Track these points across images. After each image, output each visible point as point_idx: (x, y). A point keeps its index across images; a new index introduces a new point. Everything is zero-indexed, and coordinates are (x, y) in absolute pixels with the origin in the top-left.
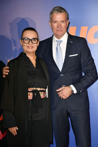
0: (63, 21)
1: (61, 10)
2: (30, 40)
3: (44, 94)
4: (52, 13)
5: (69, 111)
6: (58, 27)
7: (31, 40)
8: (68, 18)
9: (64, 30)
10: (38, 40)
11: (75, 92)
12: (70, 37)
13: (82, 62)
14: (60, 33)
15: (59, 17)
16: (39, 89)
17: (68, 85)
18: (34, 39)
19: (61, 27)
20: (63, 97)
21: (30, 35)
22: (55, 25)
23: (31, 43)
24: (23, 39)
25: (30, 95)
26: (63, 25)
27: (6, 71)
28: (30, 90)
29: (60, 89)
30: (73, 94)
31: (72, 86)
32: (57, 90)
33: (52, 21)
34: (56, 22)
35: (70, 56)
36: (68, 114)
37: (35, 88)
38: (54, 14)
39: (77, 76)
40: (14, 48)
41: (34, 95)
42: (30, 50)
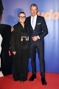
0: (35, 10)
1: (35, 5)
2: (22, 17)
3: (27, 39)
4: (31, 6)
5: (37, 46)
6: (33, 12)
8: (37, 9)
9: (36, 13)
10: (25, 17)
11: (39, 38)
12: (38, 16)
13: (42, 26)
14: (34, 15)
15: (34, 8)
16: (25, 37)
17: (36, 36)
18: (24, 17)
20: (34, 40)
21: (22, 15)
22: (32, 11)
24: (19, 17)
28: (22, 37)
29: (33, 37)
30: (38, 39)
31: (38, 36)
33: (31, 9)
34: (32, 10)
36: (36, 47)
39: (40, 32)
40: (15, 20)
41: (23, 39)
42: (22, 21)
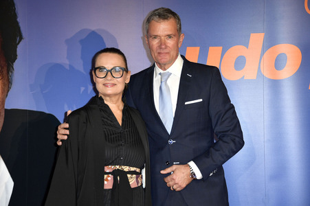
0: (169, 36)
2: (108, 71)
3: (138, 180)
6: (160, 47)
7: (110, 71)
11: (199, 176)
15: (163, 28)
16: (126, 169)
17: (184, 162)
19: (166, 47)
20: (175, 187)
22: (155, 43)
23: (109, 77)
25: (107, 180)
26: (170, 43)
27: (63, 133)
28: (108, 169)
29: (169, 170)
30: (194, 179)
31: (192, 164)
32: (162, 172)
34: (155, 37)
35: (186, 103)
37: (118, 167)
38: (153, 22)
39: (204, 144)
41: (115, 179)
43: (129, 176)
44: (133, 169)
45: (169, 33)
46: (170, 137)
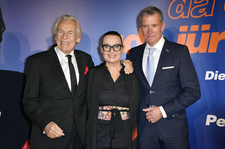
0: (154, 26)
2: (111, 47)
7: (113, 47)
15: (151, 20)
16: (120, 108)
19: (153, 32)
20: (151, 120)
22: (145, 30)
23: (112, 51)
25: (108, 115)
28: (108, 108)
32: (144, 110)
34: (145, 26)
35: (163, 68)
37: (114, 107)
41: (112, 115)
42: (112, 60)
43: (121, 113)
44: (124, 109)
45: (154, 23)
46: (151, 89)
